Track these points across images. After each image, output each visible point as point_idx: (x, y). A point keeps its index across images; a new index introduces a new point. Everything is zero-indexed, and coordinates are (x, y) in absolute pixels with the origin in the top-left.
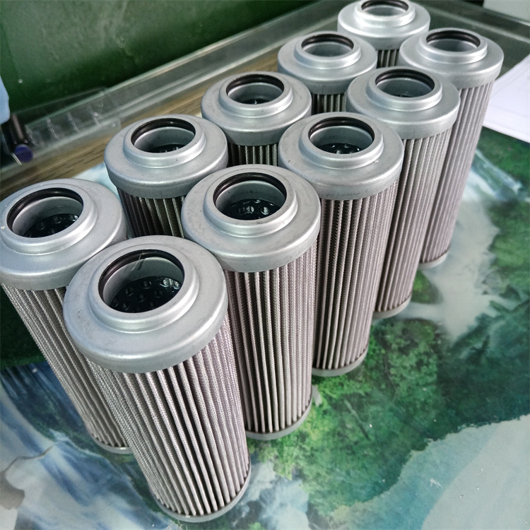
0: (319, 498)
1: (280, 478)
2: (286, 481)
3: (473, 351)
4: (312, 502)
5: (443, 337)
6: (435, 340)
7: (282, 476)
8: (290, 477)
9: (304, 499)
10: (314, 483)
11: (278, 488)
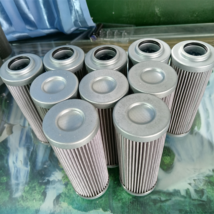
4: (61, 195)
7: (62, 181)
10: (67, 190)
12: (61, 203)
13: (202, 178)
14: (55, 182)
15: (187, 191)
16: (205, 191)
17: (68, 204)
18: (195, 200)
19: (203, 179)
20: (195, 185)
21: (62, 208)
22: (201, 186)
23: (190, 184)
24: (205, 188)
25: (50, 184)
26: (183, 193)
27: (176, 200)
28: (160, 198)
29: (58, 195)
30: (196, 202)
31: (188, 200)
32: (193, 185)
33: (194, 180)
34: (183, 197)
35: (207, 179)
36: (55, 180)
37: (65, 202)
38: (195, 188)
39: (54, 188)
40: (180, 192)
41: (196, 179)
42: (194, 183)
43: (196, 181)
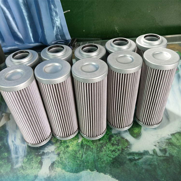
0: (57, 162)
1: (54, 152)
2: (55, 153)
3: (133, 158)
4: (55, 162)
7: (55, 152)
8: (56, 153)
9: (54, 160)
10: (60, 158)
11: (51, 154)
12: (55, 169)
13: (163, 141)
14: (49, 153)
15: (154, 151)
16: (167, 150)
17: (61, 169)
18: (160, 156)
19: (165, 141)
20: (159, 146)
21: (57, 172)
22: (164, 146)
23: (155, 146)
24: (167, 147)
25: (45, 155)
26: (151, 152)
27: (146, 158)
28: (134, 158)
29: (52, 162)
30: (162, 158)
31: (155, 157)
32: (157, 146)
33: (158, 142)
34: (151, 155)
35: (167, 141)
36: (49, 152)
37: (58, 168)
38: (160, 148)
39: (49, 158)
40: (148, 152)
41: (159, 141)
42: (158, 144)
43: (160, 143)
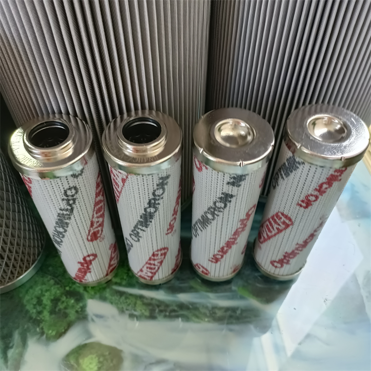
5: (38, 336)
6: (42, 329)
